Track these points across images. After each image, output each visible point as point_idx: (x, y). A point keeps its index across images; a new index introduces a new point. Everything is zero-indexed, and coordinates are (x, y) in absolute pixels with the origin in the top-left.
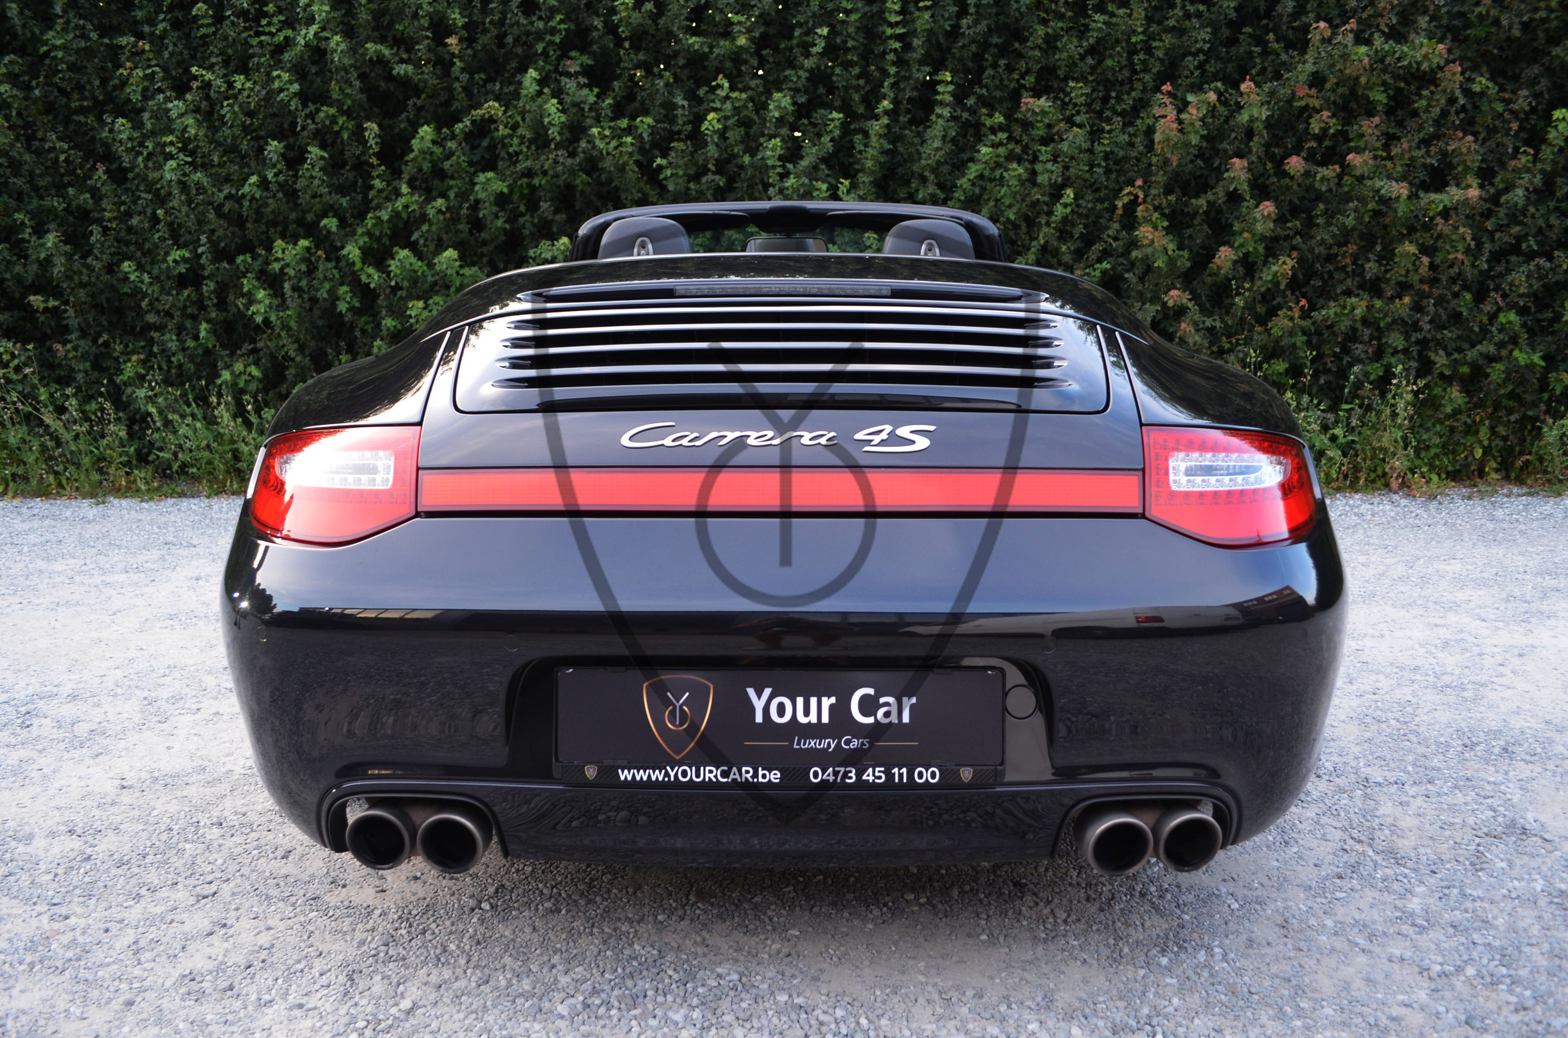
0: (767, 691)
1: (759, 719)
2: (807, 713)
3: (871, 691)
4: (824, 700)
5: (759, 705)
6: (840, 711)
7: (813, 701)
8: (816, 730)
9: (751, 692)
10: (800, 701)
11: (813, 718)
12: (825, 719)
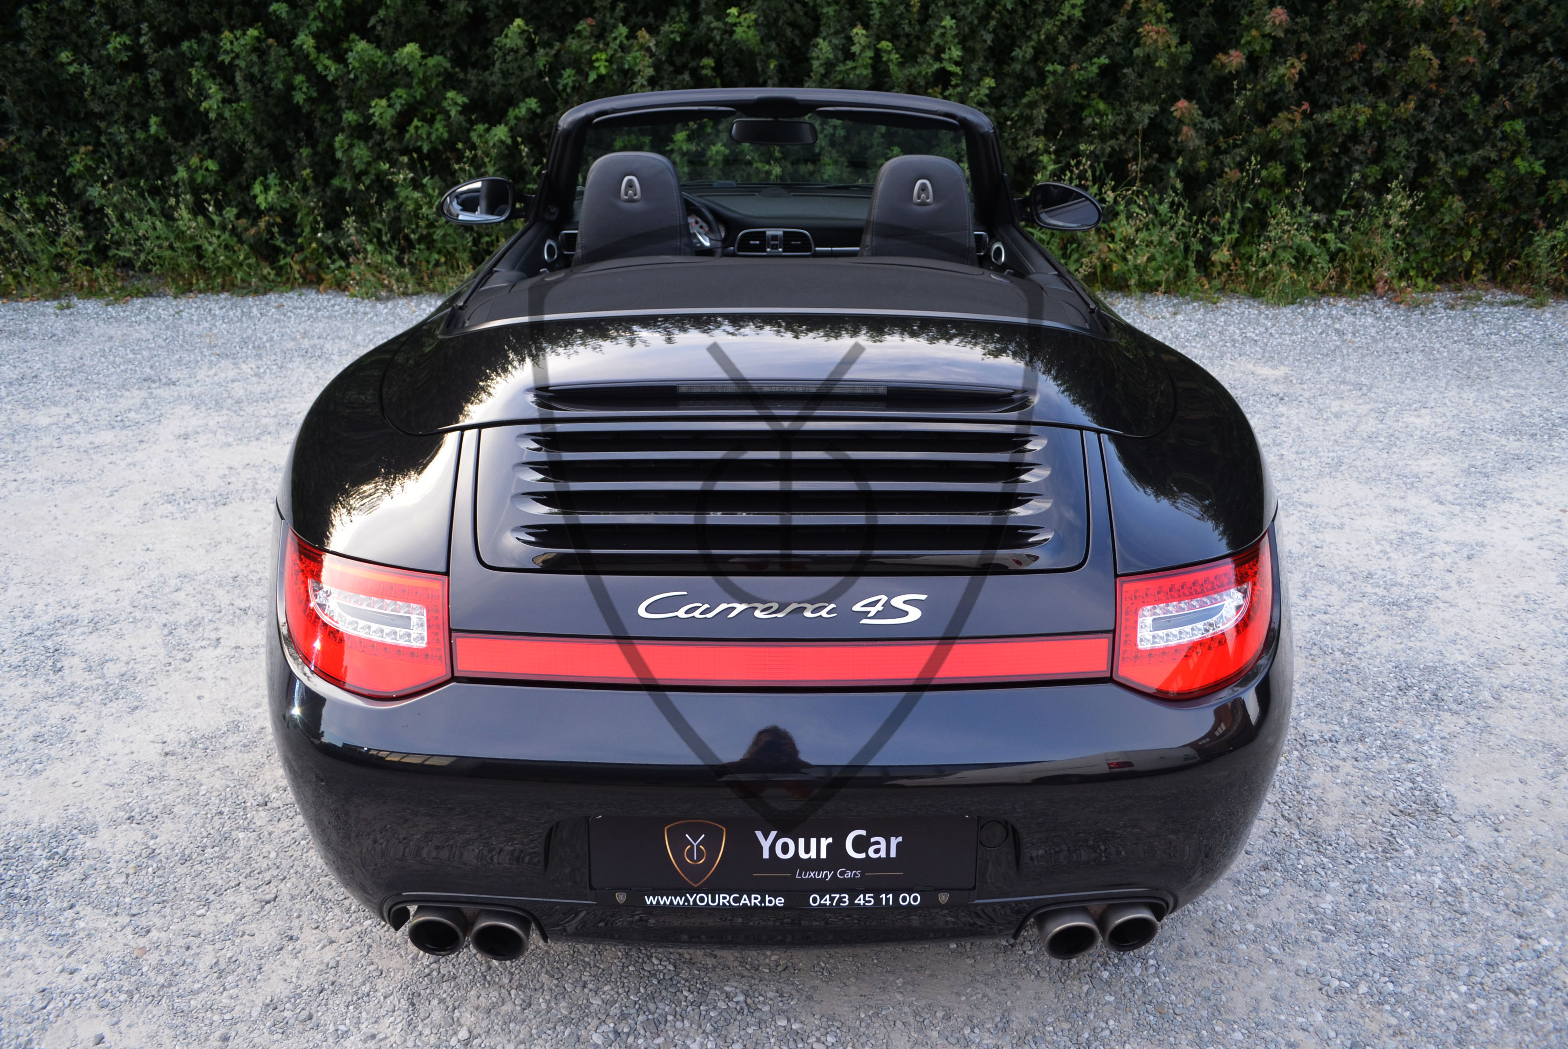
0: (773, 834)
1: (766, 855)
2: (807, 851)
3: (863, 833)
4: (823, 840)
5: (766, 845)
6: (836, 849)
7: (813, 841)
8: (816, 864)
9: (759, 834)
10: (801, 841)
11: (813, 854)
12: (823, 855)
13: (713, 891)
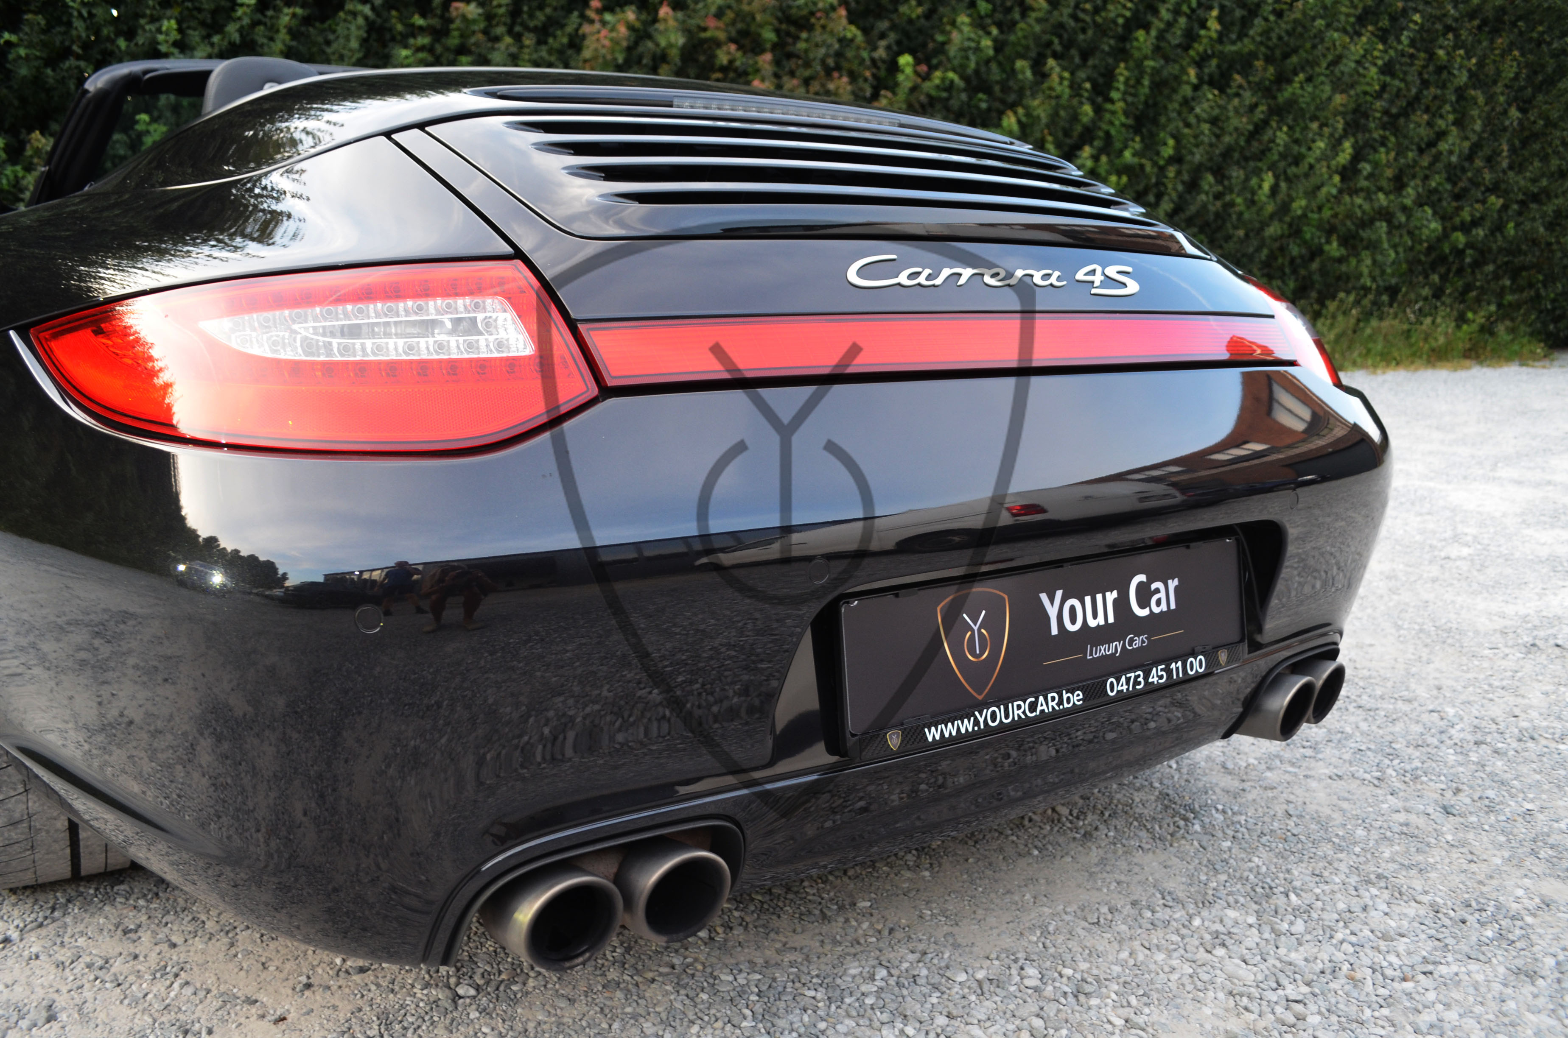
0: (1059, 594)
1: (1054, 631)
2: (1095, 616)
3: (1142, 578)
4: (1108, 594)
5: (1052, 612)
6: (1122, 604)
7: (1099, 597)
8: (1104, 634)
9: (1044, 597)
10: (1088, 599)
11: (1101, 620)
12: (1111, 620)
13: (1003, 699)
